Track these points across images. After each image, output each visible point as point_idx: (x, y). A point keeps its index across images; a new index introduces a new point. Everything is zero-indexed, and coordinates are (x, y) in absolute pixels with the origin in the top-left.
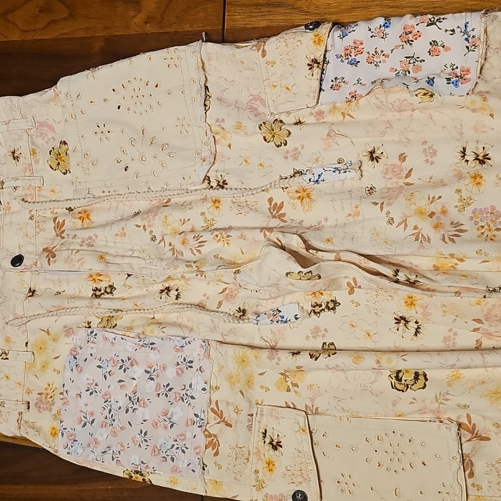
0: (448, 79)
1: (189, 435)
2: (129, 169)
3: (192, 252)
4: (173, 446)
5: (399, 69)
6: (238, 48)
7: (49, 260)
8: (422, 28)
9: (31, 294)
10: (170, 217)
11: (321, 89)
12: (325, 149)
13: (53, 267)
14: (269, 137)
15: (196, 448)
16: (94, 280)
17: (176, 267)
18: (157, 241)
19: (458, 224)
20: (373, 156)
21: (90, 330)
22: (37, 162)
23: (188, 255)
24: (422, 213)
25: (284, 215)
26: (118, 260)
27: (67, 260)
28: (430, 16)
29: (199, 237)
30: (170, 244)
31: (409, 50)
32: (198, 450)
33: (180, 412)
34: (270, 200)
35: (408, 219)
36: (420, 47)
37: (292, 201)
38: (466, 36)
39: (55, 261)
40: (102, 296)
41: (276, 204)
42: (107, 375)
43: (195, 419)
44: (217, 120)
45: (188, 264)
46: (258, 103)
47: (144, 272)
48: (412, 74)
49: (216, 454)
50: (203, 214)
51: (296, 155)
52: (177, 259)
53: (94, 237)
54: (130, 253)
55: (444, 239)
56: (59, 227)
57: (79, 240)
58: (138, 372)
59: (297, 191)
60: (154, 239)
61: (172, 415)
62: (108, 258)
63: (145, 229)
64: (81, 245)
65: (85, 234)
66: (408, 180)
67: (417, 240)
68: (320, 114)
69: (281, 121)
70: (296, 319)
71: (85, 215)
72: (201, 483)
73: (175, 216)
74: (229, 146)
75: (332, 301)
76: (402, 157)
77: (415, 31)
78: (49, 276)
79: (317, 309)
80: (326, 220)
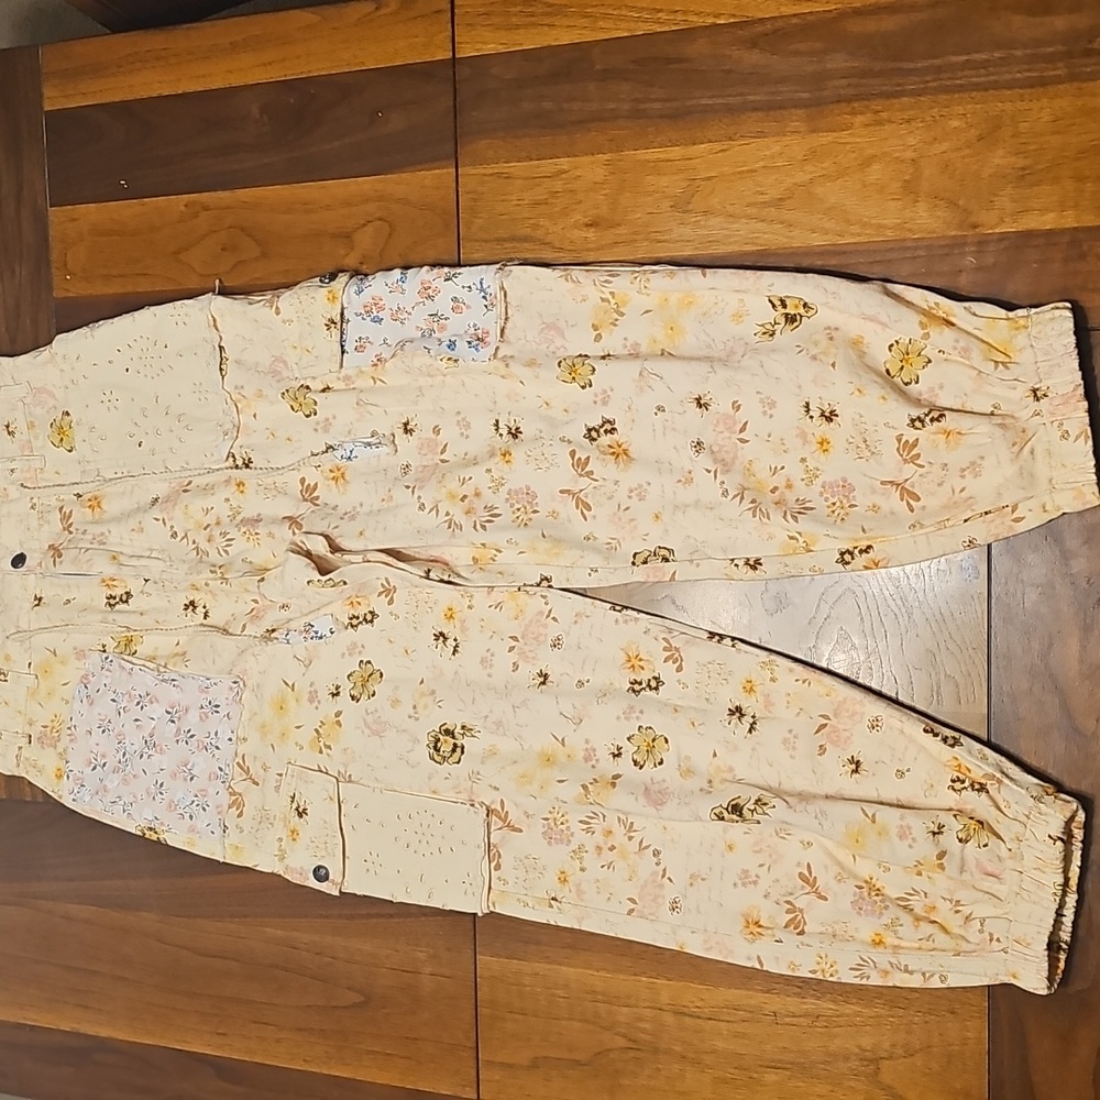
0: (469, 343)
1: (211, 791)
2: (143, 444)
3: (219, 553)
4: (193, 802)
5: (425, 327)
6: (250, 304)
7: (54, 561)
8: (440, 283)
9: (37, 602)
10: (190, 507)
11: (343, 352)
12: (358, 420)
13: (60, 569)
14: (296, 407)
15: (217, 807)
16: (107, 585)
17: (199, 573)
18: (179, 539)
19: (492, 508)
20: (407, 429)
21: (105, 655)
22: (36, 438)
23: (214, 557)
24: (453, 497)
25: (317, 498)
26: (134, 562)
27: (75, 561)
28: (446, 270)
29: (226, 534)
30: (194, 542)
31: (431, 307)
32: (220, 809)
33: (202, 764)
34: (303, 481)
35: (439, 505)
36: (442, 304)
37: (327, 482)
38: (483, 294)
39: (61, 562)
40: (117, 606)
41: (309, 485)
42: (122, 711)
43: (219, 772)
44: (236, 388)
45: (213, 568)
46: (281, 365)
47: (164, 576)
48: (437, 335)
49: (240, 815)
50: (227, 500)
51: (327, 426)
52: (201, 561)
53: (107, 533)
54: (148, 553)
55: (475, 527)
56: (66, 517)
57: (90, 537)
58: (157, 710)
59: (331, 471)
60: (174, 535)
61: (193, 766)
62: (122, 559)
63: (164, 523)
64: (92, 543)
65: (97, 529)
66: (443, 457)
67: (449, 527)
68: (347, 378)
69: (308, 387)
70: (332, 633)
71: (95, 503)
72: (220, 847)
73: (197, 504)
74: (255, 416)
75: (370, 612)
76: (436, 430)
77: (433, 287)
78: (55, 580)
79: (355, 622)
80: (361, 505)
